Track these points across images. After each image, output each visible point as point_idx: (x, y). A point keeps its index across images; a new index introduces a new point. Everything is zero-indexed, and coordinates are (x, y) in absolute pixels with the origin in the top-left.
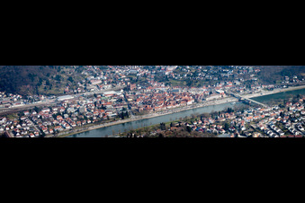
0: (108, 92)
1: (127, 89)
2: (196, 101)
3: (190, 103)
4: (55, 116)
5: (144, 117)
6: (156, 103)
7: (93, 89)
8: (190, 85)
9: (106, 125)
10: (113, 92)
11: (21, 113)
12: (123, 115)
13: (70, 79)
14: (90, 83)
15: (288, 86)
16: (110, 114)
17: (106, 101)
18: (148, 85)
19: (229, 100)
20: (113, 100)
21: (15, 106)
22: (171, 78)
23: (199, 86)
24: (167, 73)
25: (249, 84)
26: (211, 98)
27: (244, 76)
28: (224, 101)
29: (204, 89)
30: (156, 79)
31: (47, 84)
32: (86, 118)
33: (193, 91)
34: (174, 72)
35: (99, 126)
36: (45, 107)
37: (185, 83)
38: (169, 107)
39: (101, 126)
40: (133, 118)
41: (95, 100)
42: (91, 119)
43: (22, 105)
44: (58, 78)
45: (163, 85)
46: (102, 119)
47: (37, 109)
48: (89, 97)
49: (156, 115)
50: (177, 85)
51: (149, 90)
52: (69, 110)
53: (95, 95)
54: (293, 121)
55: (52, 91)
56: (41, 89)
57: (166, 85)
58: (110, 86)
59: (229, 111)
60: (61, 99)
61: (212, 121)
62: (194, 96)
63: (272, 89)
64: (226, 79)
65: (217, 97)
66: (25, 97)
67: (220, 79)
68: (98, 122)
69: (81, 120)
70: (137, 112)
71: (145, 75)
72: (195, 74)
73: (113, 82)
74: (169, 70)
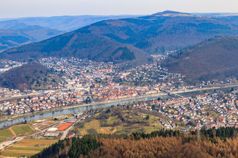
0: (79, 87)
1: (92, 87)
2: (139, 94)
3: (134, 95)
4: (41, 101)
5: (101, 103)
6: (111, 95)
7: (69, 87)
8: (137, 84)
9: (75, 107)
10: (82, 88)
11: (19, 99)
12: (87, 102)
13: (54, 81)
14: (67, 83)
15: (203, 87)
16: (78, 100)
17: (77, 94)
18: (108, 85)
19: (162, 94)
20: (82, 93)
21: (15, 96)
22: (124, 80)
23: (143, 85)
24: (122, 77)
25: (177, 85)
26: (149, 92)
27: (174, 80)
28: (158, 95)
29: (146, 88)
30: (113, 81)
31: (38, 83)
32: (62, 103)
33: (138, 88)
34: (127, 76)
35: (70, 107)
36: (35, 96)
37: (134, 84)
38: (119, 97)
39: (72, 107)
40: (93, 103)
41: (69, 92)
42: (65, 103)
43: (20, 95)
44: (45, 80)
45: (118, 85)
46: (73, 103)
47: (29, 98)
48: (66, 91)
49: (109, 102)
50: (128, 84)
51: (107, 88)
52: (51, 98)
53: (70, 90)
54: (195, 104)
55: (41, 87)
56: (33, 86)
57: (120, 85)
58: (81, 85)
59: (159, 99)
60: (46, 92)
61: (146, 104)
62: (138, 92)
63: (192, 88)
64: (162, 81)
65: (154, 92)
66: (22, 91)
67: (158, 81)
68: (70, 105)
69: (59, 103)
70: (97, 100)
71: (106, 79)
72: (141, 78)
73: (84, 83)
74: (124, 75)
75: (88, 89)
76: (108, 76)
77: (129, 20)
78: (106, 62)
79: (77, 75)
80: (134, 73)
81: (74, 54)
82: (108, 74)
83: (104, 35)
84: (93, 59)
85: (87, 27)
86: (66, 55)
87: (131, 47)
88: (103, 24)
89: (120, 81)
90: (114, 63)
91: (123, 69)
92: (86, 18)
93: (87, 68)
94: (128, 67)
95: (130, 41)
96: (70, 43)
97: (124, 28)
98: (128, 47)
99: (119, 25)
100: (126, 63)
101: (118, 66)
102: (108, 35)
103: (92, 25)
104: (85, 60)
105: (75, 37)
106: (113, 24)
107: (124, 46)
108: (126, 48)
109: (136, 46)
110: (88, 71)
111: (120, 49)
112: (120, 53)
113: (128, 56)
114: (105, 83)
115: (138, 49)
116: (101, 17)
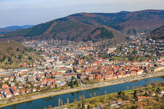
0: (59, 65)
3: (140, 72)
6: (105, 73)
7: (47, 65)
9: (53, 94)
10: (63, 66)
13: (30, 58)
17: (56, 73)
18: (94, 61)
20: (63, 72)
22: (114, 55)
23: (141, 61)
24: (109, 52)
30: (100, 57)
34: (115, 51)
37: (127, 59)
38: (120, 77)
41: (46, 71)
44: (20, 57)
45: (108, 60)
46: (49, 88)
48: (43, 70)
51: (95, 64)
53: (47, 68)
57: (110, 60)
58: (61, 62)
70: (87, 81)
71: (90, 55)
72: (134, 52)
74: (111, 50)
75: (70, 67)
76: (91, 53)
79: (56, 53)
81: (54, 37)
82: (90, 51)
83: (79, 22)
90: (94, 42)
93: (67, 47)
101: (97, 44)
102: (83, 22)
104: (64, 41)
105: (54, 24)
108: (104, 28)
110: (67, 50)
111: (97, 29)
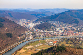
0: (60, 31)
1: (64, 31)
2: (79, 35)
4: (48, 34)
5: (67, 36)
6: (70, 34)
7: (57, 30)
8: (79, 32)
11: (42, 33)
12: (62, 35)
13: (52, 28)
16: (60, 35)
17: (59, 33)
20: (61, 33)
21: (41, 32)
22: (75, 30)
23: (81, 32)
24: (74, 29)
30: (71, 30)
31: (48, 28)
32: (54, 35)
33: (79, 33)
34: (76, 29)
36: (47, 32)
38: (73, 35)
40: (64, 36)
43: (42, 32)
44: (50, 28)
47: (45, 33)
48: (56, 32)
49: (69, 36)
50: (76, 31)
51: (69, 32)
52: (51, 33)
55: (49, 30)
56: (46, 29)
58: (61, 30)
60: (50, 31)
61: (81, 38)
62: (79, 34)
66: (43, 30)
68: (57, 36)
70: (65, 35)
71: (69, 29)
72: (81, 30)
73: (62, 30)
74: (75, 28)
75: (63, 32)
76: (69, 28)
77: (78, 10)
78: (69, 23)
79: (60, 27)
80: (78, 28)
81: (59, 20)
82: (70, 28)
83: (69, 15)
84: (65, 22)
85: (64, 12)
86: (57, 21)
87: (78, 19)
88: (69, 11)
89: (73, 30)
90: (72, 24)
91: (75, 26)
92: (64, 9)
93: (63, 25)
94: (77, 26)
95: (78, 17)
96: (58, 17)
97: (76, 13)
98: (77, 19)
99: (74, 12)
100: (76, 24)
101: (73, 25)
102: (70, 15)
103: (66, 11)
104: (62, 22)
105: (60, 15)
106: (73, 12)
107: (76, 19)
108: (76, 20)
109: (80, 19)
110: (63, 26)
112: (74, 21)
113: (77, 22)
114: (68, 30)
115: (80, 20)
116: (69, 9)
